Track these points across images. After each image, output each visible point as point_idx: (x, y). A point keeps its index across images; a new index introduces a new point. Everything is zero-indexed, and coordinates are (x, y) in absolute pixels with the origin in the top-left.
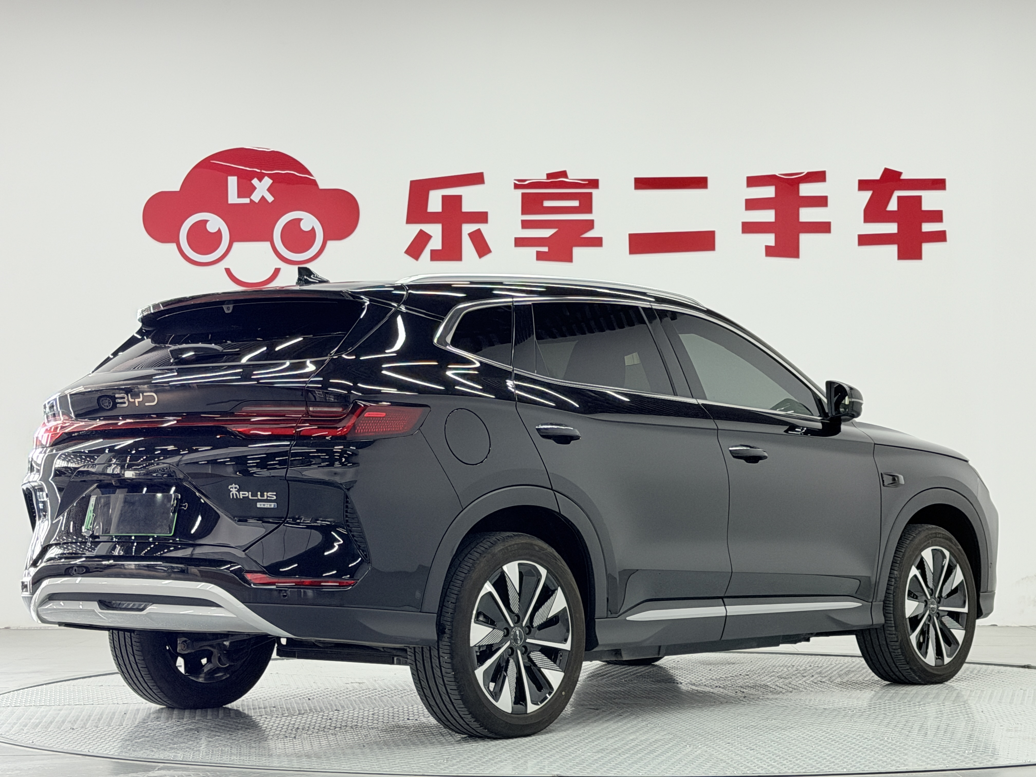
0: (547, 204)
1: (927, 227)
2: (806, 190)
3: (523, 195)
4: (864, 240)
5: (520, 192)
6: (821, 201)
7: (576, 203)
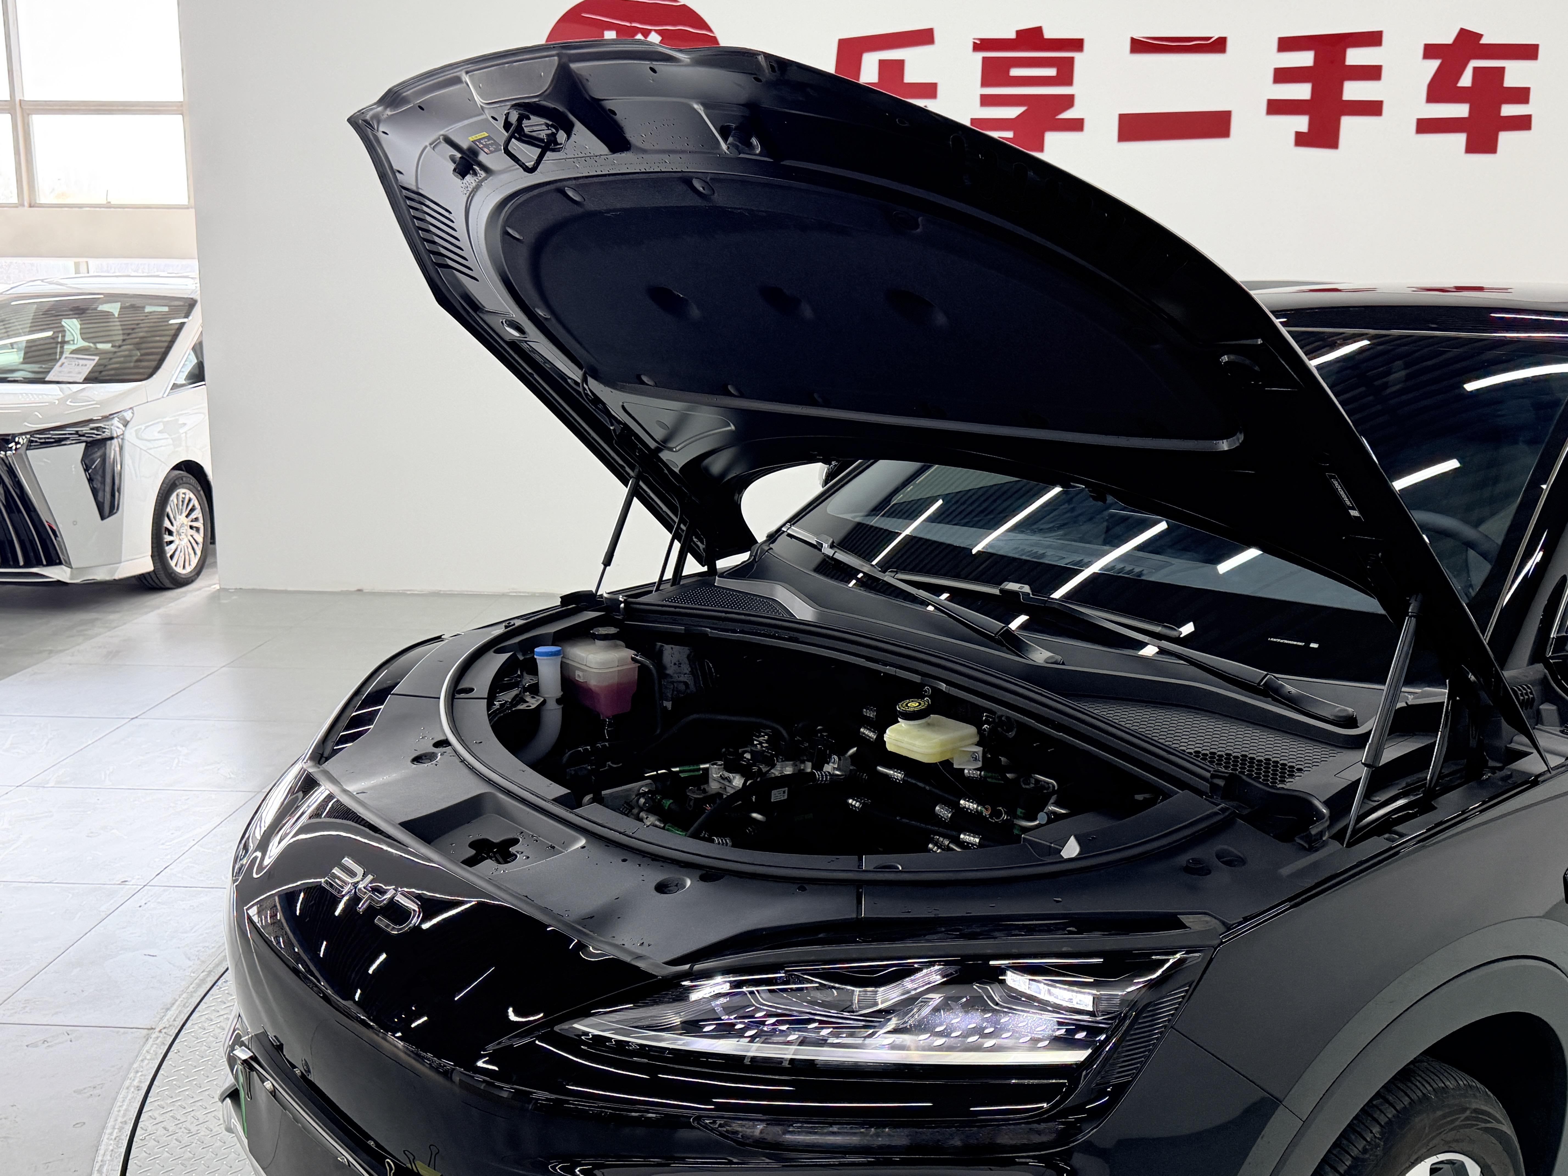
0: (1015, 72)
1: (1508, 110)
2: (1355, 57)
3: (985, 59)
4: (1425, 126)
5: (980, 55)
6: (1373, 73)
7: (1051, 72)
